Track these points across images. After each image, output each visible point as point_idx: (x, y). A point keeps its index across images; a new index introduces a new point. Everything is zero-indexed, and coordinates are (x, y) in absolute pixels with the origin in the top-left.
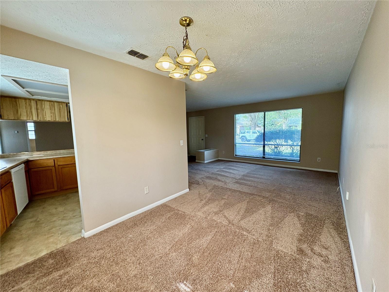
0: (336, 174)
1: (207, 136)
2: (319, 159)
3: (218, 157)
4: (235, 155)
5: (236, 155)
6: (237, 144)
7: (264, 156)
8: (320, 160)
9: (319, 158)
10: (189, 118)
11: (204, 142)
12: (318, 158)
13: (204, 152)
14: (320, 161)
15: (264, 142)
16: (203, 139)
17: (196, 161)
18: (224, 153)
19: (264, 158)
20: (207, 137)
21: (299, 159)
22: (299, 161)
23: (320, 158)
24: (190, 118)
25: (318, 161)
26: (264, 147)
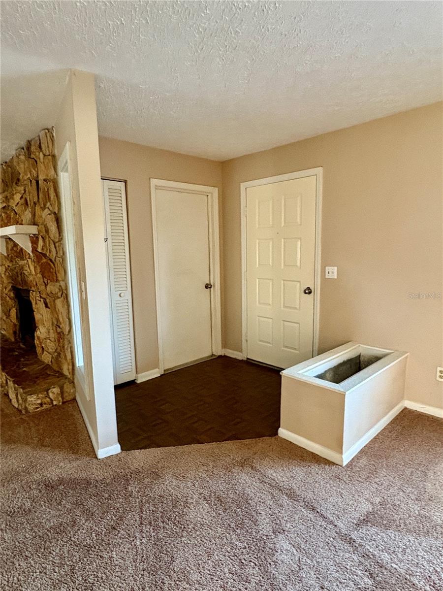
1: (335, 275)
3: (403, 398)
11: (317, 302)
16: (309, 288)
17: (284, 433)
20: (332, 278)
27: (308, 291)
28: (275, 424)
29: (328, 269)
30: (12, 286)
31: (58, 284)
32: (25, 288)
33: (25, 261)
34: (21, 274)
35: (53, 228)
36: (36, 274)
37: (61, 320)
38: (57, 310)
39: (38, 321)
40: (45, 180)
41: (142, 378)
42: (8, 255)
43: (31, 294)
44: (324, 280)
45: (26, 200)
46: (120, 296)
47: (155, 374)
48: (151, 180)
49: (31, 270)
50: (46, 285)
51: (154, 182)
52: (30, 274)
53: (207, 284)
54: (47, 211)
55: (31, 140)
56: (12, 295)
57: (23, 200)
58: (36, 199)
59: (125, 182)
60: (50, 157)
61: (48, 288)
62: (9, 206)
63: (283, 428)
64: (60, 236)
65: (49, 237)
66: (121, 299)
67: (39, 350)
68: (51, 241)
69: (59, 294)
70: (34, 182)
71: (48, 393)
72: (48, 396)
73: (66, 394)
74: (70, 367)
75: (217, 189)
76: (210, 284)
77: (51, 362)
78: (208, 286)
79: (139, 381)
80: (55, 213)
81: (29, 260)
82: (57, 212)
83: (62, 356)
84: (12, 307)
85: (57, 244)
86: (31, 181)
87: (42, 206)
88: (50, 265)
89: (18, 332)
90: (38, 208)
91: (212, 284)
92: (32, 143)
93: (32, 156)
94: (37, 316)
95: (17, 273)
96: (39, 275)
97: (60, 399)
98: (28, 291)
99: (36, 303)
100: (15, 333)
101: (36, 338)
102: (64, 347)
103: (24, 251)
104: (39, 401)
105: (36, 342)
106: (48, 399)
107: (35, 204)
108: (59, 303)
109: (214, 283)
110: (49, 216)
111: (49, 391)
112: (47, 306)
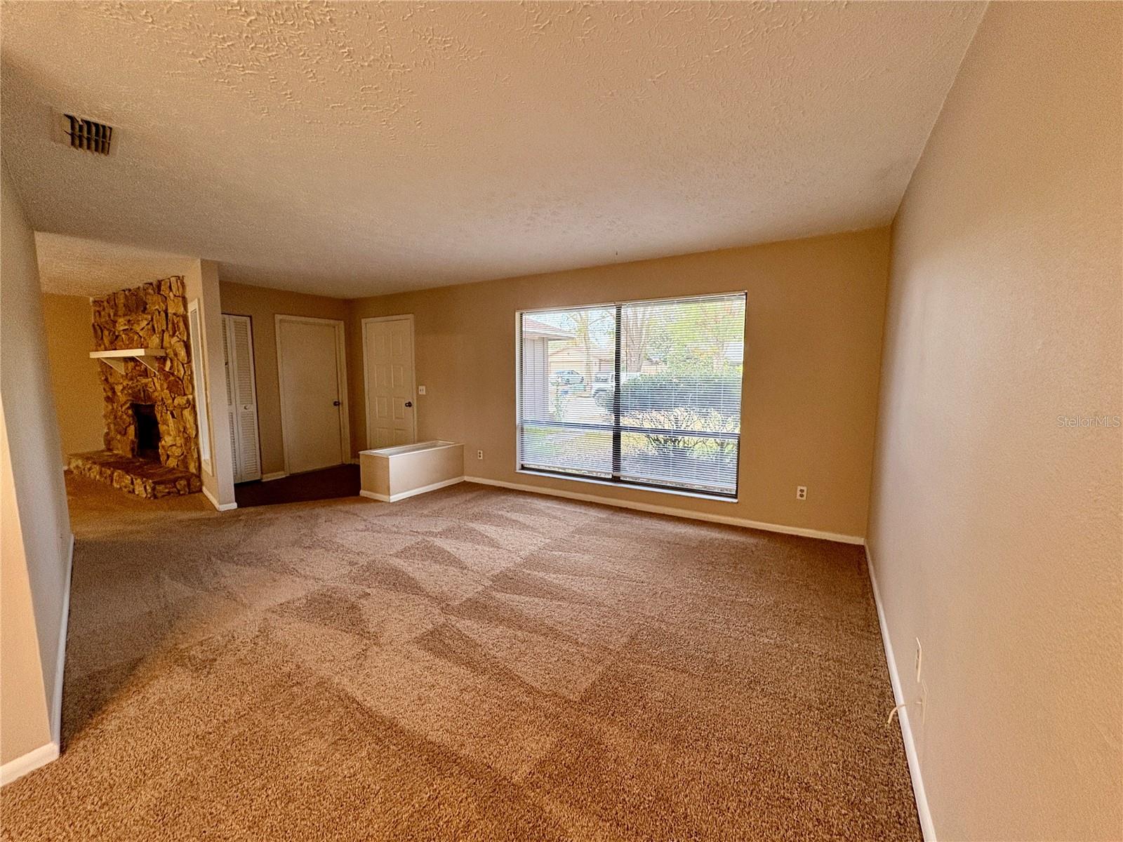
0: (860, 549)
1: (424, 393)
2: (802, 491)
3: (462, 474)
4: (518, 466)
5: (523, 468)
6: (526, 426)
7: (616, 474)
8: (805, 494)
9: (802, 488)
10: (363, 320)
11: (415, 412)
12: (799, 488)
13: (388, 459)
14: (804, 498)
15: (617, 421)
16: (410, 403)
17: (363, 493)
18: (481, 458)
19: (616, 479)
20: (423, 395)
21: (734, 487)
22: (735, 496)
23: (805, 488)
24: (368, 320)
25: (798, 497)
26: (617, 438)
27: (409, 405)
28: (359, 488)
29: (420, 387)
30: (131, 404)
31: (186, 398)
32: (149, 403)
33: (150, 379)
34: (144, 391)
35: (183, 353)
36: (162, 390)
37: (188, 426)
38: (184, 418)
39: (164, 431)
40: (174, 314)
41: (268, 477)
42: (127, 374)
43: (156, 408)
44: (419, 397)
45: (153, 326)
46: (245, 408)
47: (281, 475)
48: (276, 315)
49: (157, 387)
50: (173, 400)
51: (278, 317)
52: (155, 390)
53: (335, 402)
54: (175, 339)
55: (162, 281)
56: (130, 412)
57: (150, 326)
58: (164, 328)
59: (251, 317)
60: (180, 299)
61: (175, 401)
62: (131, 329)
63: (365, 490)
64: (188, 358)
65: (178, 359)
66: (246, 411)
67: (163, 458)
68: (179, 363)
69: (187, 405)
70: (163, 314)
71: (175, 484)
72: (175, 487)
73: (192, 487)
74: (197, 464)
75: (342, 322)
76: (339, 402)
77: (177, 465)
78: (337, 404)
79: (264, 481)
80: (184, 341)
81: (155, 380)
82: (185, 340)
83: (189, 457)
84: (130, 424)
85: (185, 365)
86: (159, 312)
87: (171, 333)
88: (178, 382)
89: (136, 449)
90: (166, 336)
91: (340, 402)
92: (163, 283)
93: (161, 292)
94: (162, 428)
95: (139, 390)
96: (166, 391)
97: (187, 490)
98: (152, 407)
99: (161, 416)
100: (133, 450)
101: (160, 447)
102: (190, 449)
103: (148, 370)
104: (167, 490)
105: (161, 451)
106: (175, 489)
107: (163, 331)
108: (187, 413)
109: (342, 400)
110: (178, 344)
111: (177, 483)
112: (173, 416)
